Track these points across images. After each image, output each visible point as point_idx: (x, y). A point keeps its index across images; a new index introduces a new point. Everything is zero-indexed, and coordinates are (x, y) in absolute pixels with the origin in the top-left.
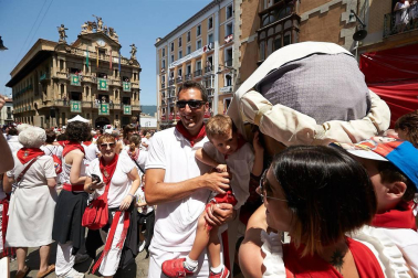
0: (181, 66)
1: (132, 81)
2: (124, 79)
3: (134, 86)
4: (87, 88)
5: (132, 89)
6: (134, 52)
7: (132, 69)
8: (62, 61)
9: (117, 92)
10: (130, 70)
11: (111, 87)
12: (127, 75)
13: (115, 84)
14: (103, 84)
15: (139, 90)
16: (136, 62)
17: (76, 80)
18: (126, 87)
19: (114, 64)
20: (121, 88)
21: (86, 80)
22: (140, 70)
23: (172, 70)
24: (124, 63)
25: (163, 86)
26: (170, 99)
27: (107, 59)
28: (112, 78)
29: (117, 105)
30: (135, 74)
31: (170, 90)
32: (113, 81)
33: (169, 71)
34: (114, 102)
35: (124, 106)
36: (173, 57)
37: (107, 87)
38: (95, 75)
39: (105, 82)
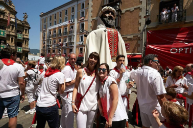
0: (55, 29)
1: (24, 33)
2: (18, 31)
3: (25, 37)
5: (24, 38)
6: (26, 17)
7: (24, 27)
9: (12, 39)
10: (22, 27)
11: (8, 36)
12: (21, 30)
13: (11, 34)
14: (2, 33)
15: (28, 39)
16: (27, 23)
18: (19, 36)
19: (11, 22)
20: (16, 37)
22: (29, 28)
23: (50, 30)
24: (18, 22)
25: (44, 38)
26: (48, 46)
27: (5, 18)
28: (9, 29)
29: (12, 46)
30: (26, 30)
31: (48, 41)
32: (9, 32)
33: (48, 31)
34: (10, 44)
35: (18, 47)
36: (51, 24)
37: (5, 35)
39: (4, 32)
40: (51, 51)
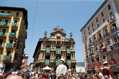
1: (71, 48)
3: (72, 51)
4: (52, 53)
6: (71, 36)
8: (44, 44)
9: (64, 54)
10: (70, 43)
11: (62, 52)
12: (69, 46)
13: (64, 50)
14: (59, 51)
15: (74, 52)
16: (72, 39)
17: (48, 51)
18: (68, 51)
20: (66, 52)
21: (52, 50)
22: (74, 43)
23: (90, 39)
25: (86, 48)
28: (62, 48)
30: (72, 45)
31: (90, 50)
33: (88, 40)
35: (68, 60)
36: (89, 33)
37: (60, 52)
38: (55, 48)
39: (59, 50)
40: (95, 60)
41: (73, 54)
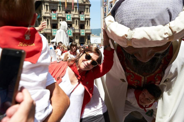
1: (85, 13)
2: (80, 12)
3: (87, 17)
5: (86, 19)
7: (85, 5)
8: (47, 6)
9: (76, 21)
11: (73, 19)
12: (83, 10)
14: (69, 18)
15: (89, 19)
17: (54, 16)
18: (82, 18)
19: (75, 4)
20: (79, 19)
21: (60, 15)
22: (90, 5)
24: (80, 2)
27: (70, 1)
28: (73, 12)
29: (77, 30)
30: (87, 8)
32: (74, 15)
33: (109, 4)
34: (75, 28)
35: (81, 30)
37: (71, 19)
38: (64, 12)
39: (70, 16)
41: (87, 22)
